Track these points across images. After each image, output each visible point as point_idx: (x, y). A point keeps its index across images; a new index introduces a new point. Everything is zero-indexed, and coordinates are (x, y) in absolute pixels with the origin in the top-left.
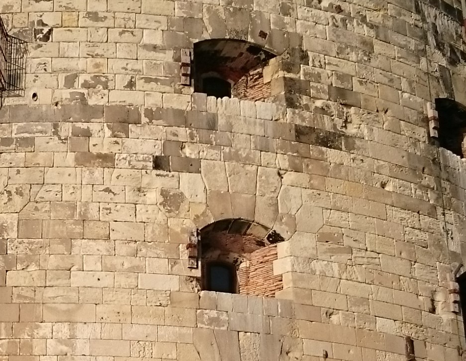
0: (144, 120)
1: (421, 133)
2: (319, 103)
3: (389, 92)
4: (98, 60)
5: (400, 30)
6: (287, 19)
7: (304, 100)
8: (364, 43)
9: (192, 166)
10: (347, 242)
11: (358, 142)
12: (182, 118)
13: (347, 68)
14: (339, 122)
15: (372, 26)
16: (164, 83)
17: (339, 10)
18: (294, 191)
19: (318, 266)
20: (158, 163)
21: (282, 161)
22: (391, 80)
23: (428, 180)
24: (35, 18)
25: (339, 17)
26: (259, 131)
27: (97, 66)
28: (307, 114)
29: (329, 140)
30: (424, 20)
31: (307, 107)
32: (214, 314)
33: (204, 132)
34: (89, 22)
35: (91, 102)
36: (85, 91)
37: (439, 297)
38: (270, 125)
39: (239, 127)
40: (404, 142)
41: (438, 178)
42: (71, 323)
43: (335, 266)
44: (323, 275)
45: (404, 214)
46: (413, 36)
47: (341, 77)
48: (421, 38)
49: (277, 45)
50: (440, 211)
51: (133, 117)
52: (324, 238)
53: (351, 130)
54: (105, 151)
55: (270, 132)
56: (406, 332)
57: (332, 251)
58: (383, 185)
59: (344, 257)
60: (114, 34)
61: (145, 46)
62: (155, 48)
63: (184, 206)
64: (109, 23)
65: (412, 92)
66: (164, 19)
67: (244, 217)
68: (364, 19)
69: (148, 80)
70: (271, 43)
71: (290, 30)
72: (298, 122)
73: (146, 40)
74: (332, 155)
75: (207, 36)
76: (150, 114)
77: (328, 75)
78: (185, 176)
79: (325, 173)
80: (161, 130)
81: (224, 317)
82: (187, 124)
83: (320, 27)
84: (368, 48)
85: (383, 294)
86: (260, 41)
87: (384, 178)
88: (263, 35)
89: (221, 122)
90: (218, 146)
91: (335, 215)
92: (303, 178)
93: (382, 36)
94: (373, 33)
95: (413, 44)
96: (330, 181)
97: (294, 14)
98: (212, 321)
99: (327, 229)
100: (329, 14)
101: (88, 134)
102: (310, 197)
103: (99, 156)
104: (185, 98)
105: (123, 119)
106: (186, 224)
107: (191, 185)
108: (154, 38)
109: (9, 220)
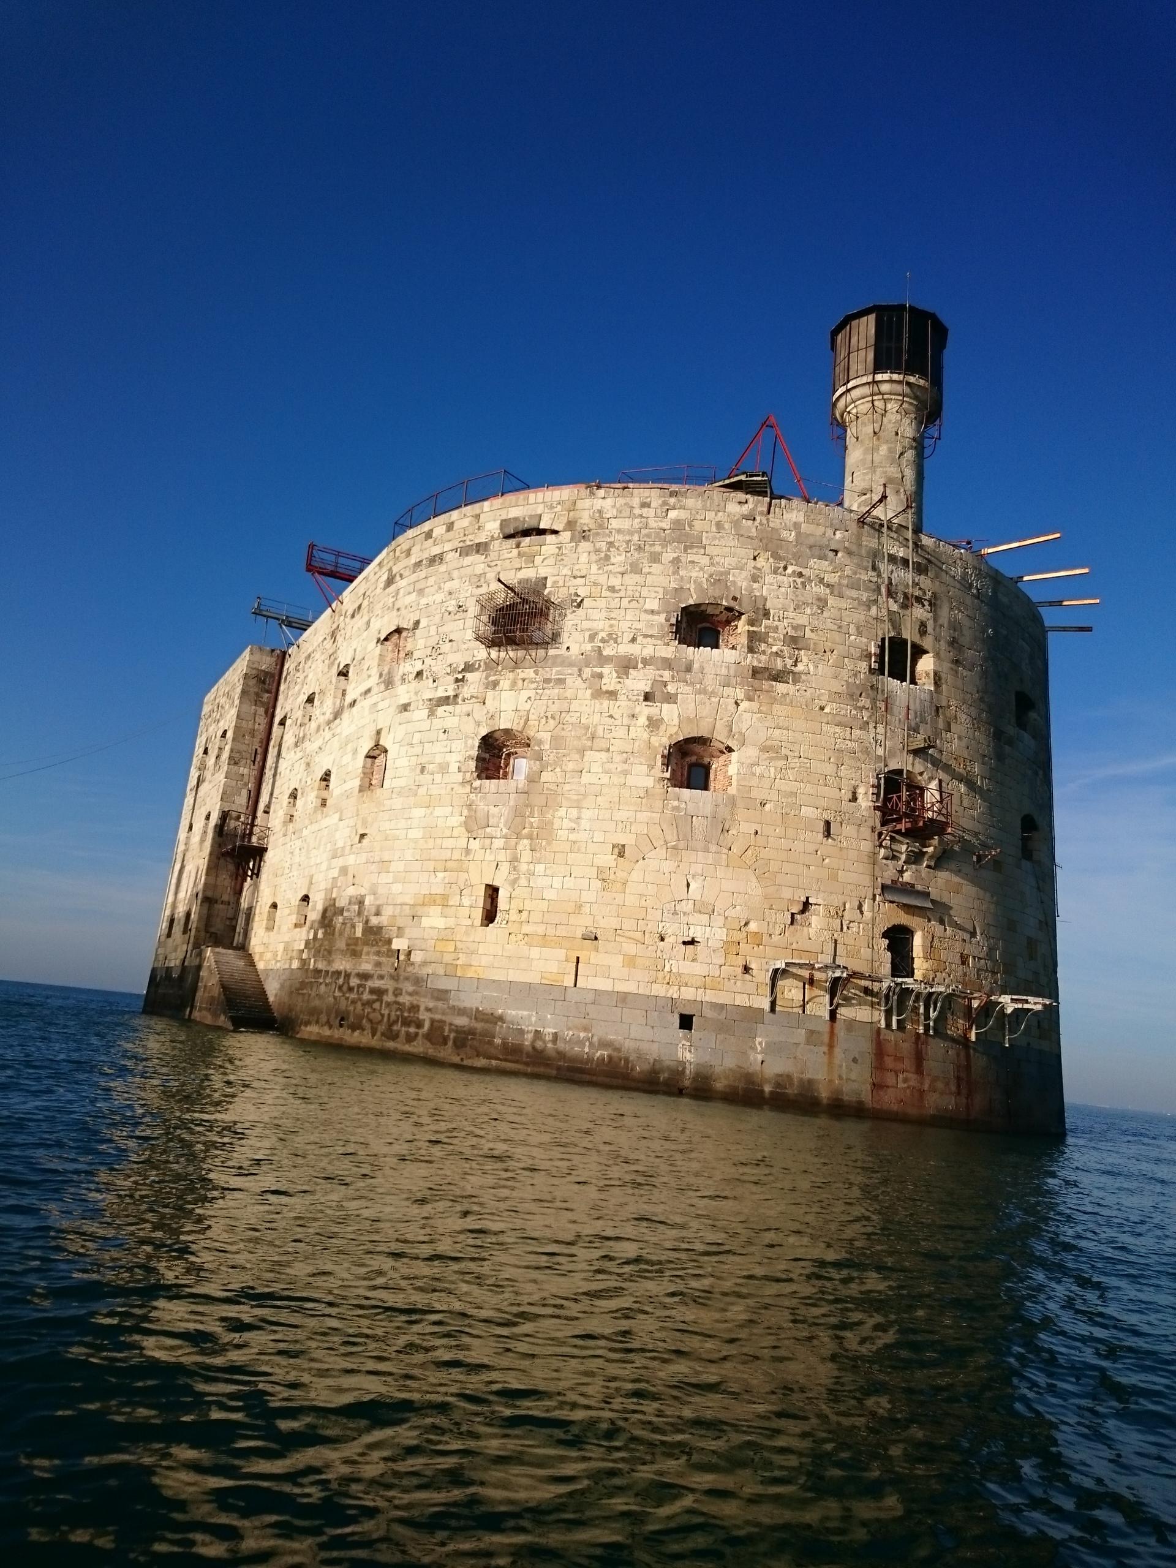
0: (640, 665)
1: (863, 666)
2: (775, 649)
3: (837, 637)
4: (613, 622)
5: (855, 586)
6: (756, 585)
7: (763, 646)
8: (819, 599)
9: (671, 699)
10: (784, 751)
11: (803, 677)
12: (667, 664)
13: (802, 620)
14: (789, 662)
15: (828, 586)
16: (656, 638)
17: (800, 575)
18: (747, 716)
19: (758, 770)
20: (647, 697)
21: (740, 694)
22: (840, 627)
23: (865, 702)
24: (572, 591)
25: (799, 580)
26: (724, 672)
27: (611, 626)
28: (763, 658)
29: (778, 677)
30: (879, 576)
31: (764, 652)
32: (676, 803)
33: (682, 674)
34: (608, 594)
35: (605, 653)
36: (601, 645)
37: (861, 791)
38: (733, 667)
39: (709, 670)
40: (845, 674)
41: (874, 701)
42: (579, 808)
43: (772, 770)
44: (762, 776)
45: (838, 729)
46: (867, 589)
47: (795, 628)
48: (874, 591)
49: (745, 606)
50: (871, 725)
51: (633, 663)
52: (765, 749)
53: (800, 667)
54: (611, 689)
55: (732, 673)
56: (826, 816)
57: (771, 759)
58: (822, 708)
59: (780, 763)
60: (625, 602)
61: (646, 611)
62: (652, 612)
63: (663, 728)
64: (622, 594)
65: (859, 634)
66: (661, 590)
67: (706, 735)
68: (821, 581)
69: (646, 636)
70: (740, 605)
71: (758, 594)
72: (755, 664)
73: (648, 606)
74: (781, 687)
75: (691, 602)
76: (646, 662)
77: (784, 628)
78: (665, 706)
79: (773, 701)
80: (651, 672)
81: (683, 805)
82: (670, 668)
83: (783, 590)
84: (822, 603)
85: (809, 788)
86: (732, 604)
87: (823, 703)
88: (735, 599)
89: (696, 666)
90: (692, 684)
91: (778, 732)
92: (755, 705)
93: (836, 593)
94: (828, 591)
95: (865, 596)
96: (776, 707)
97: (762, 581)
98: (675, 808)
99: (769, 743)
100: (791, 579)
101: (600, 676)
102: (759, 719)
103: (607, 692)
104: (671, 649)
105: (626, 665)
106: (663, 740)
107: (669, 712)
108: (653, 604)
109: (545, 736)
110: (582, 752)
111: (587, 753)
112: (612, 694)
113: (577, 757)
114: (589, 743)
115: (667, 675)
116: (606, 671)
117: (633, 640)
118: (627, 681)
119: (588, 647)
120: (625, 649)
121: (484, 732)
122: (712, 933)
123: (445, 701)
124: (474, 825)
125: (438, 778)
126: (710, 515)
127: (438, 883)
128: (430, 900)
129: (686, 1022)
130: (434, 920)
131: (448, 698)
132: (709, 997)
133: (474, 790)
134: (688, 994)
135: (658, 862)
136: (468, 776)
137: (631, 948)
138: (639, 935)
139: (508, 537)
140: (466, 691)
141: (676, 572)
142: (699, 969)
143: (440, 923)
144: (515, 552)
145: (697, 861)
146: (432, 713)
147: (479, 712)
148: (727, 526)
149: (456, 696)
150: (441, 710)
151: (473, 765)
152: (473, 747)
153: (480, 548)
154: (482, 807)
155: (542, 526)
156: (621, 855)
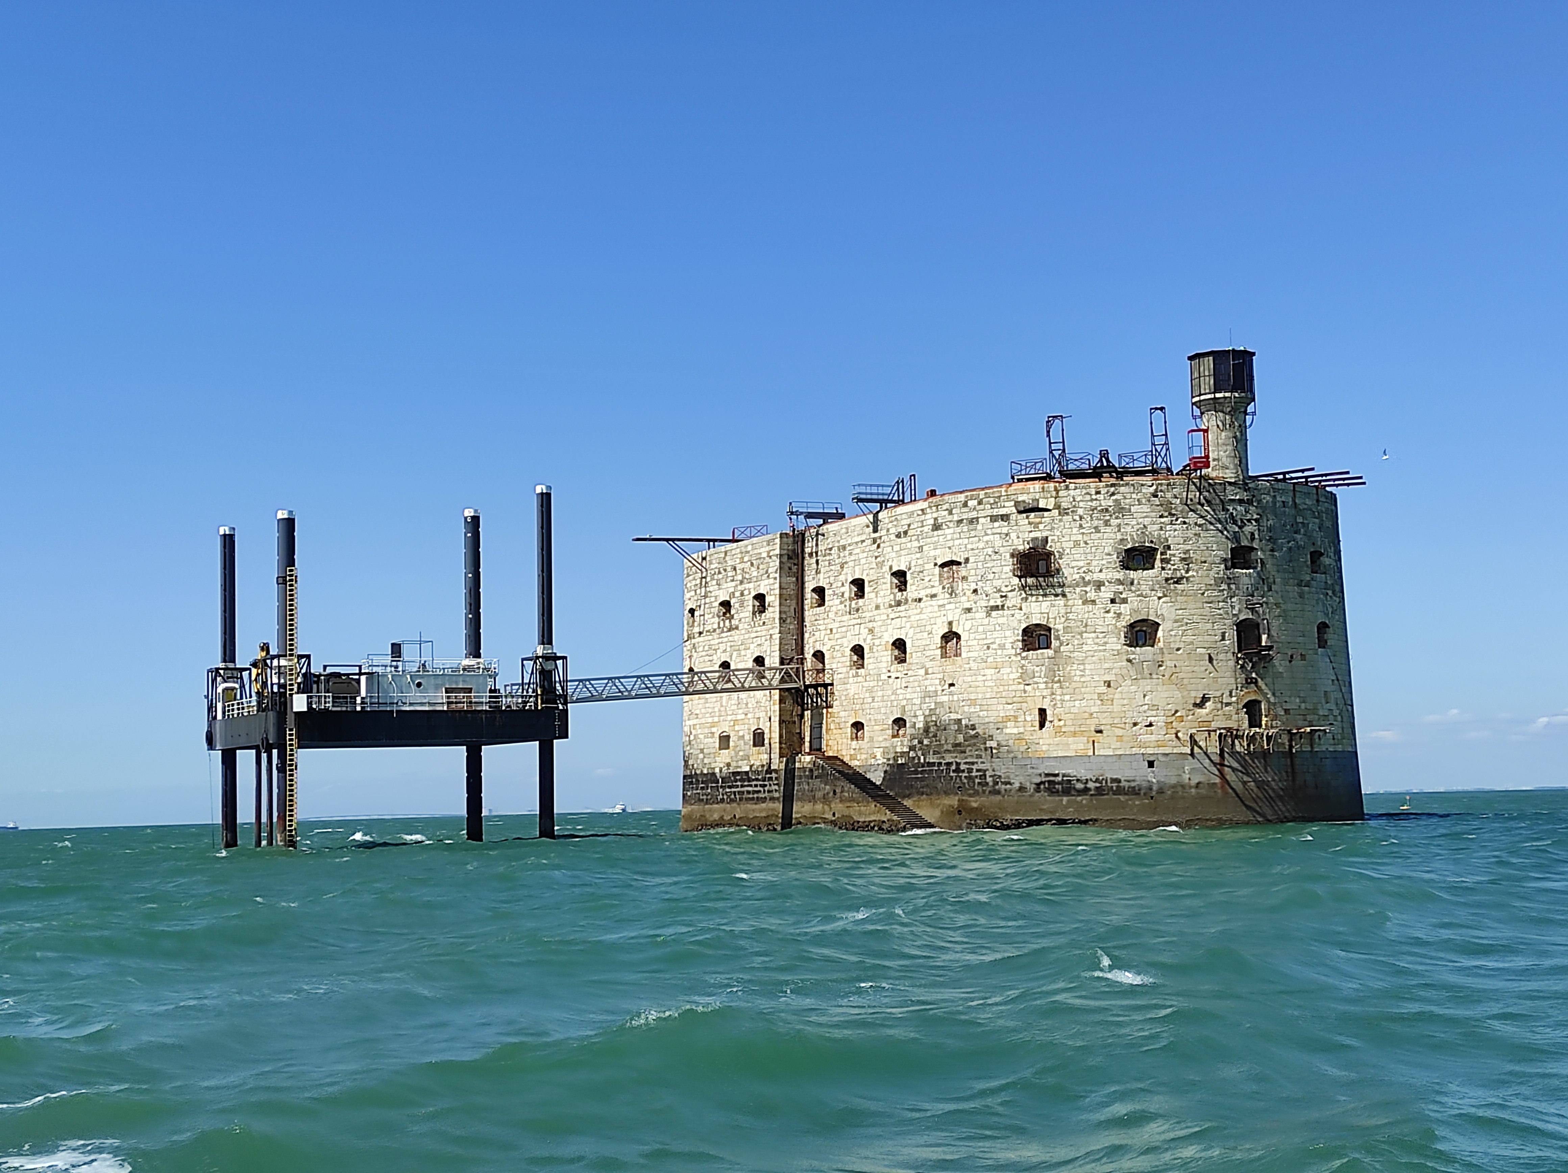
0: (1106, 584)
1: (1223, 566)
2: (1175, 566)
3: (1207, 553)
4: (1088, 561)
7: (1169, 565)
8: (1196, 534)
9: (1125, 601)
11: (1191, 579)
12: (1120, 582)
13: (1188, 547)
14: (1183, 572)
15: (1200, 526)
16: (1113, 568)
17: (1185, 522)
18: (1165, 605)
20: (1113, 601)
21: (1160, 593)
22: (1208, 547)
23: (1224, 585)
26: (1151, 582)
27: (1088, 564)
28: (1170, 572)
29: (1178, 581)
31: (1170, 569)
32: (1133, 656)
33: (1129, 586)
36: (1084, 574)
38: (1155, 579)
39: (1143, 582)
40: (1213, 573)
41: (1229, 584)
42: (1084, 664)
43: (1180, 631)
44: (1175, 636)
45: (1211, 604)
46: (1220, 523)
47: (1185, 553)
49: (1158, 545)
50: (1229, 598)
51: (1102, 583)
52: (1176, 621)
53: (1189, 574)
54: (1092, 598)
55: (1155, 582)
56: (1209, 651)
57: (1179, 626)
58: (1203, 594)
59: (1184, 627)
60: (1093, 549)
61: (1106, 554)
62: (1109, 553)
63: (1122, 617)
64: (1091, 545)
65: (1219, 549)
66: (1112, 541)
67: (1146, 618)
68: (1196, 523)
69: (1107, 568)
70: (1155, 545)
71: (1164, 537)
72: (1166, 576)
73: (1106, 551)
74: (1180, 587)
75: (1129, 546)
76: (1109, 582)
77: (1179, 553)
78: (1123, 606)
79: (1177, 595)
80: (1113, 587)
81: (1137, 656)
82: (1123, 584)
83: (1176, 533)
84: (1198, 536)
85: (1200, 638)
86: (1152, 545)
87: (1203, 591)
88: (1152, 542)
89: (1136, 581)
90: (1135, 591)
91: (1181, 611)
92: (1168, 598)
93: (1204, 529)
94: (1200, 529)
95: (1220, 527)
96: (1179, 597)
97: (1165, 530)
99: (1177, 617)
100: (1180, 526)
101: (1086, 592)
102: (1171, 606)
103: (1090, 600)
104: (1121, 575)
105: (1099, 585)
106: (1124, 623)
107: (1124, 608)
108: (1108, 549)
109: (1060, 627)
110: (1081, 634)
111: (1085, 635)
112: (1093, 602)
113: (1079, 637)
114: (1084, 629)
115: (1121, 588)
116: (1088, 589)
117: (1101, 571)
118: (1100, 594)
119: (1077, 576)
120: (1097, 576)
121: (1024, 626)
122: (1159, 721)
123: (996, 608)
124: (1026, 678)
125: (999, 652)
126: (1134, 496)
127: (1010, 710)
128: (1008, 719)
129: (1151, 764)
130: (1011, 729)
131: (997, 606)
132: (1162, 750)
133: (1023, 658)
134: (1150, 751)
135: (1128, 687)
136: (1018, 651)
137: (1119, 732)
138: (1123, 726)
139: (1020, 512)
140: (1008, 603)
141: (1119, 531)
142: (1153, 738)
143: (1015, 731)
144: (1027, 521)
145: (1146, 685)
146: (989, 615)
147: (1019, 615)
148: (1144, 501)
149: (1003, 606)
150: (994, 613)
151: (1020, 645)
152: (1018, 635)
153: (1005, 518)
154: (1030, 667)
155: (1040, 506)
156: (1109, 686)
